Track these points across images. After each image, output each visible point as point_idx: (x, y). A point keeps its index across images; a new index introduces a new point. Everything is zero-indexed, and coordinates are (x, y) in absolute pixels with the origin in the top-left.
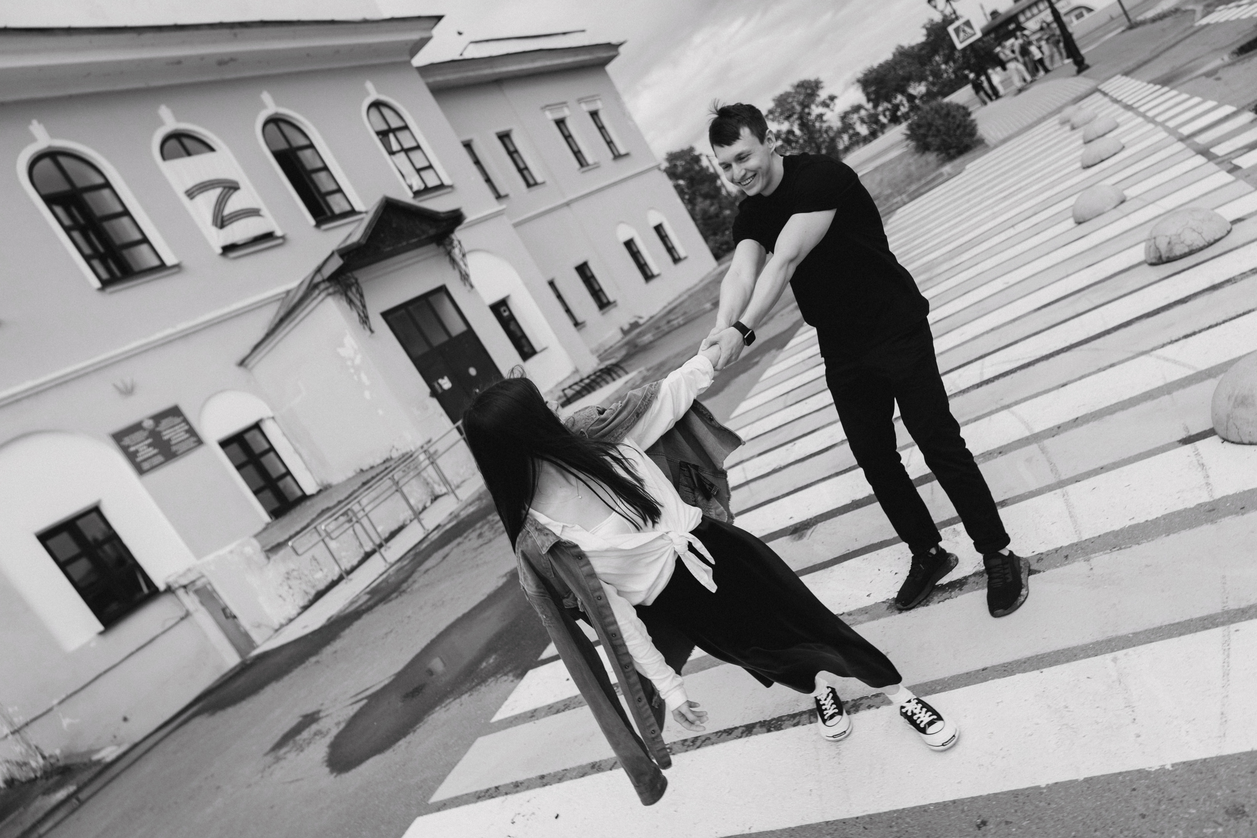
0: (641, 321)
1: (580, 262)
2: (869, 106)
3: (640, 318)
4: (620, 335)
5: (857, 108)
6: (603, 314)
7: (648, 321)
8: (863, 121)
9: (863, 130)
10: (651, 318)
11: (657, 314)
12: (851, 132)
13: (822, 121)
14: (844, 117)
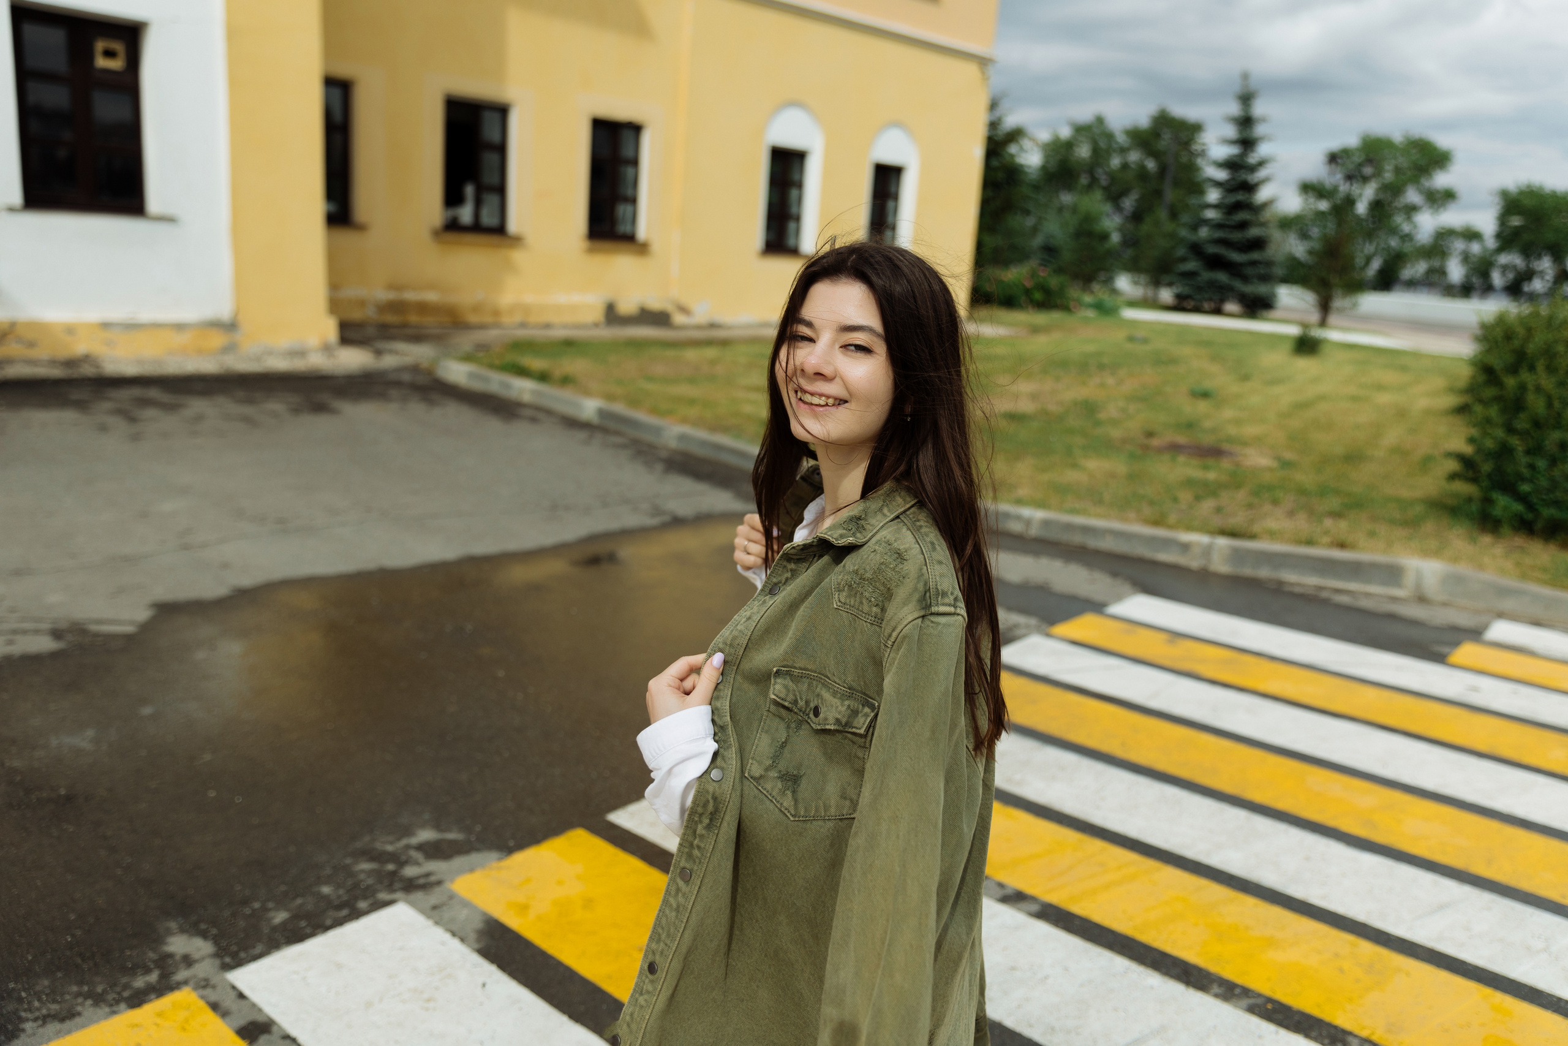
0: (679, 319)
1: (619, 110)
2: (1491, 243)
3: (684, 310)
4: (597, 314)
5: (1471, 235)
6: (590, 251)
7: (699, 327)
8: (1466, 258)
9: (1456, 272)
10: (713, 326)
11: (730, 328)
12: (1436, 263)
13: (1409, 218)
14: (1444, 235)
